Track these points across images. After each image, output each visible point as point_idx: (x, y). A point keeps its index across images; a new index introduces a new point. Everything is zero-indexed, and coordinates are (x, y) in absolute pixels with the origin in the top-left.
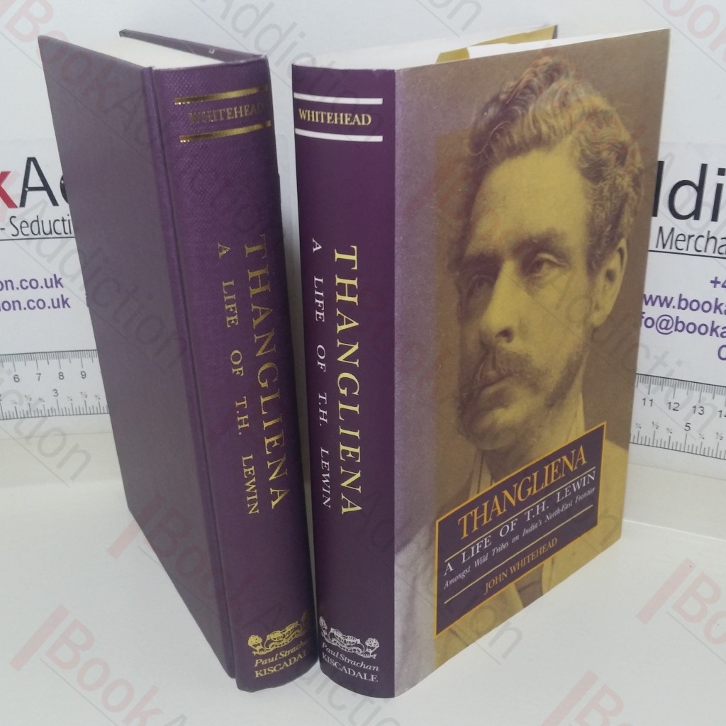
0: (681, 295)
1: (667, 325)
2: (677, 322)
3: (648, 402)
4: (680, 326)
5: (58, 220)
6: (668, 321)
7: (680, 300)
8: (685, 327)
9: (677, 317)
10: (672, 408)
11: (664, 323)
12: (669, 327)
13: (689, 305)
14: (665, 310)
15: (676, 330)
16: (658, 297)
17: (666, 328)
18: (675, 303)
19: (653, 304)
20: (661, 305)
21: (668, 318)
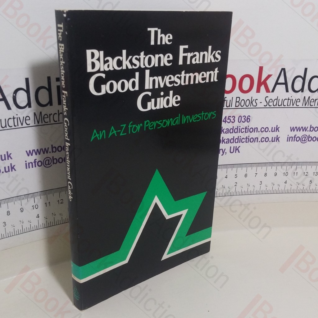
0: (311, 125)
1: (305, 139)
2: (309, 137)
3: (296, 174)
4: (310, 139)
5: (11, 118)
6: (305, 137)
7: (311, 127)
8: (312, 139)
9: (309, 135)
10: (305, 175)
11: (304, 138)
12: (305, 140)
13: (314, 129)
14: (304, 133)
15: (308, 141)
16: (302, 127)
17: (304, 141)
18: (309, 129)
19: (300, 131)
20: (303, 131)
21: (305, 136)
